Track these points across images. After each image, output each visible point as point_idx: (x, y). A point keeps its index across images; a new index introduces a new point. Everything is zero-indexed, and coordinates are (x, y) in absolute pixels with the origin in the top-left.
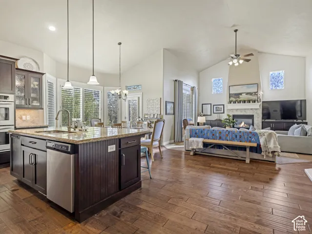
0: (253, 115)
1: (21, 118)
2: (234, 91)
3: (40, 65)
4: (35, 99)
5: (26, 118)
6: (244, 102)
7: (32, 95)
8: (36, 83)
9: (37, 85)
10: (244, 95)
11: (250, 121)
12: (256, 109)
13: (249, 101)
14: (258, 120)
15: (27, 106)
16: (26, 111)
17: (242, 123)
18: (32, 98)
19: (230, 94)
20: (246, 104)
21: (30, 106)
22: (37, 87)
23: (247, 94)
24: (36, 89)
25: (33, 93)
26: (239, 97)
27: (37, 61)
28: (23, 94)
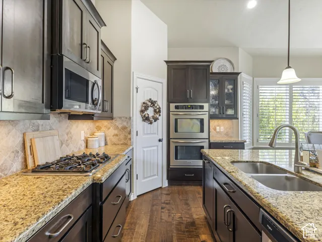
1: (215, 129)
3: (234, 64)
4: (229, 107)
5: (220, 129)
7: (226, 102)
8: (230, 87)
9: (231, 89)
15: (220, 116)
16: (220, 122)
18: (227, 105)
21: (224, 116)
22: (231, 91)
24: (230, 94)
25: (226, 99)
27: (232, 60)
28: (217, 102)
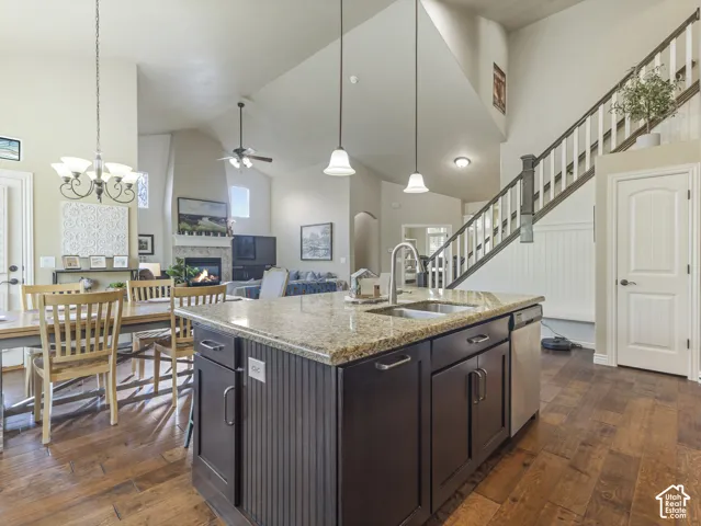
0: (220, 259)
2: (189, 209)
6: (208, 233)
10: (206, 220)
11: (215, 269)
12: (225, 248)
13: (215, 234)
14: (227, 267)
17: (201, 272)
19: (179, 215)
20: (211, 237)
23: (211, 219)
26: (196, 224)
